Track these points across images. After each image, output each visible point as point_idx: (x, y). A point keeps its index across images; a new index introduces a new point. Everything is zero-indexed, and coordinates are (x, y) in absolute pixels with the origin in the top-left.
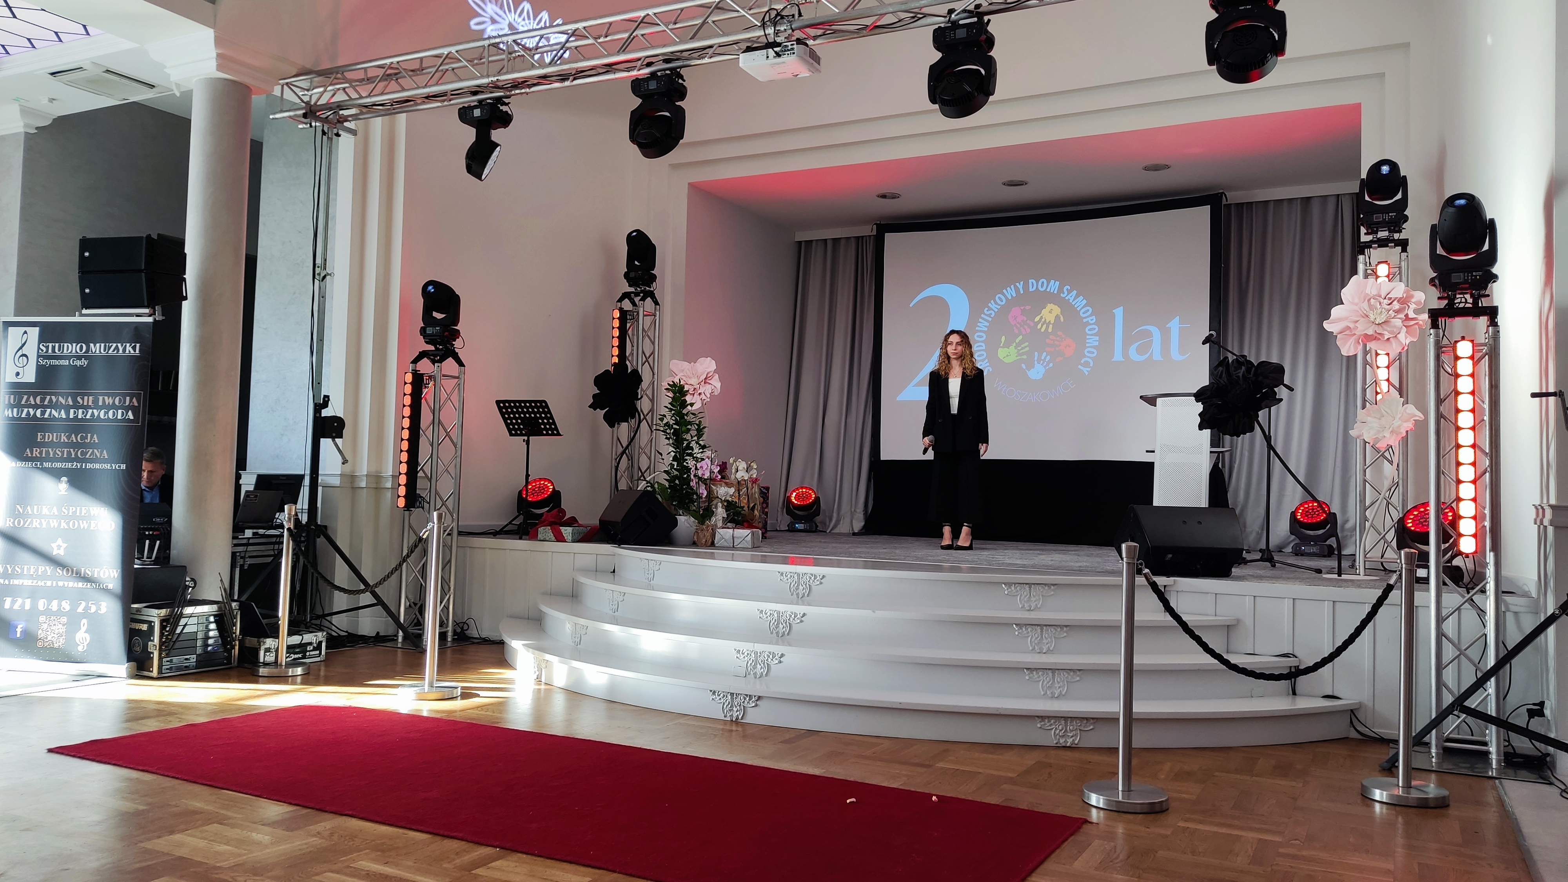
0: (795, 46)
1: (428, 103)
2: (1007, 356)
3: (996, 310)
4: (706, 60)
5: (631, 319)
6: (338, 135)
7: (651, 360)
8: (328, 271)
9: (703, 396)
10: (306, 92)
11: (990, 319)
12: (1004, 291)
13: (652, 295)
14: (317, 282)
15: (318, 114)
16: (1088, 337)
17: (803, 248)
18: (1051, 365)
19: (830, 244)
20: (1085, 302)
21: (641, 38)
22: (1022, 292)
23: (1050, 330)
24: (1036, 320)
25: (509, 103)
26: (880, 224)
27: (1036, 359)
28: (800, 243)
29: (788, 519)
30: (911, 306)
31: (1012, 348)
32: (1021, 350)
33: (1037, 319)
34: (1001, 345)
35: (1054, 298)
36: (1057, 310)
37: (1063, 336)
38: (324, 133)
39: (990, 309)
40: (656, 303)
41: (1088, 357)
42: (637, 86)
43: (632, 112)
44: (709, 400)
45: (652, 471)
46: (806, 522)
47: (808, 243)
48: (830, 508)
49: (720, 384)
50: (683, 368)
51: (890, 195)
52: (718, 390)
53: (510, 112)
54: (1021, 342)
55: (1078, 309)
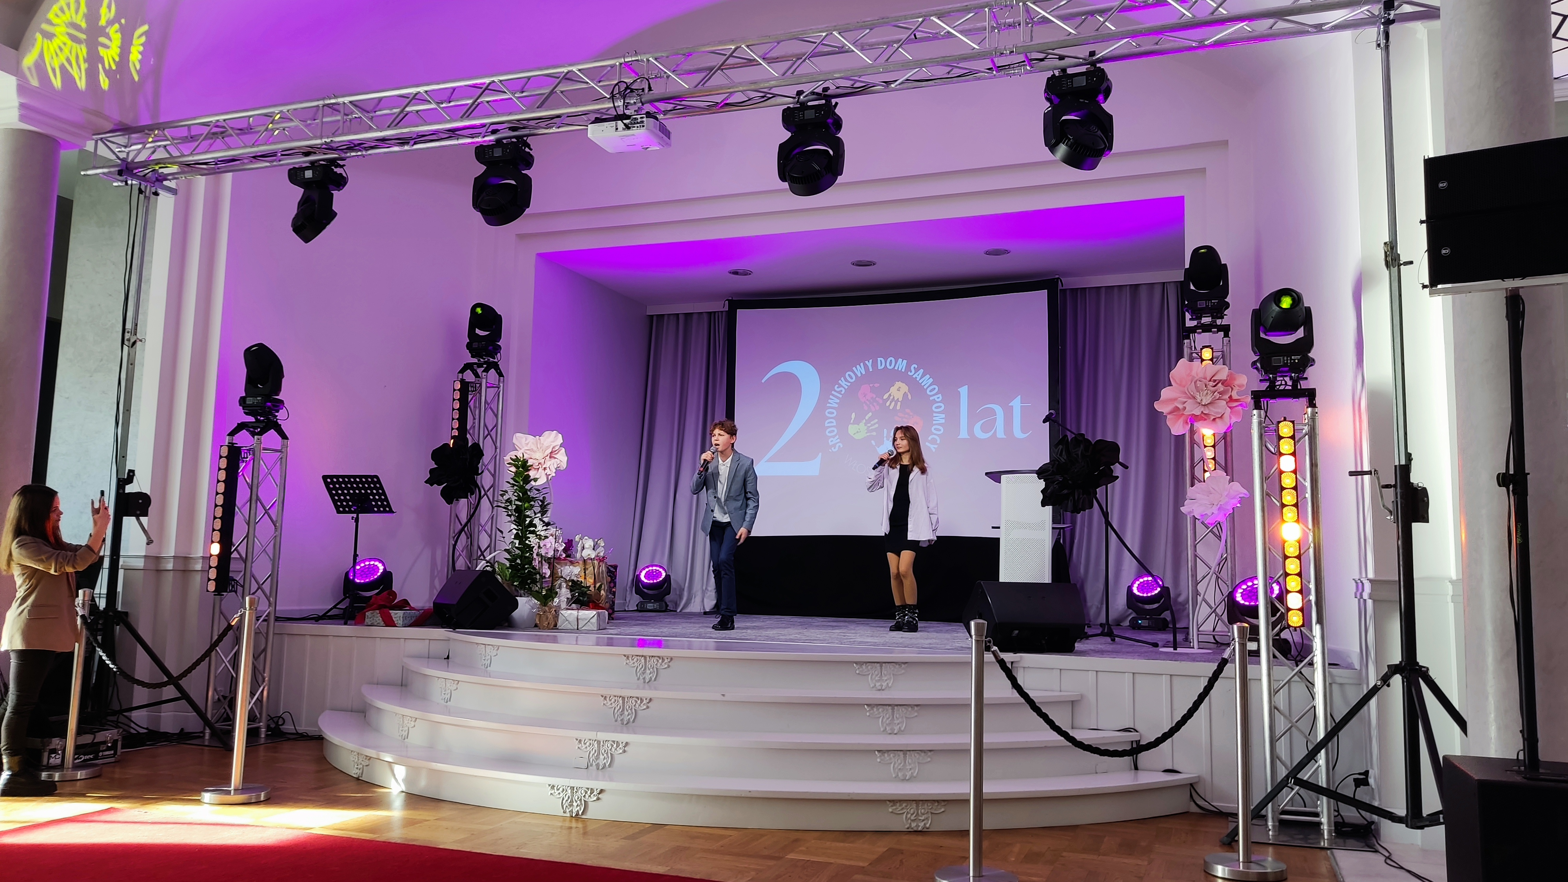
0: (645, 119)
1: (255, 163)
2: (858, 432)
3: (846, 387)
4: (554, 130)
5: (473, 391)
6: (156, 194)
7: (493, 433)
8: (139, 337)
9: (548, 471)
10: (123, 149)
11: (841, 396)
12: (854, 368)
13: (496, 366)
14: (126, 348)
15: (135, 171)
16: (935, 415)
17: (655, 323)
19: (681, 318)
20: (931, 380)
21: (486, 104)
22: (871, 370)
23: (898, 407)
24: (884, 398)
25: (344, 165)
26: (732, 300)
27: (885, 435)
28: (652, 316)
29: (636, 599)
30: (763, 381)
31: (862, 425)
32: (871, 426)
33: (886, 397)
34: (852, 422)
35: (903, 377)
36: (904, 388)
37: (911, 414)
38: (141, 191)
39: (840, 386)
40: (500, 374)
41: (935, 434)
42: (481, 152)
43: (475, 178)
44: (554, 475)
45: (493, 550)
46: (656, 601)
47: (661, 317)
48: (681, 586)
49: (566, 458)
50: (527, 442)
51: (741, 271)
52: (564, 465)
53: (344, 175)
54: (871, 419)
55: (925, 387)
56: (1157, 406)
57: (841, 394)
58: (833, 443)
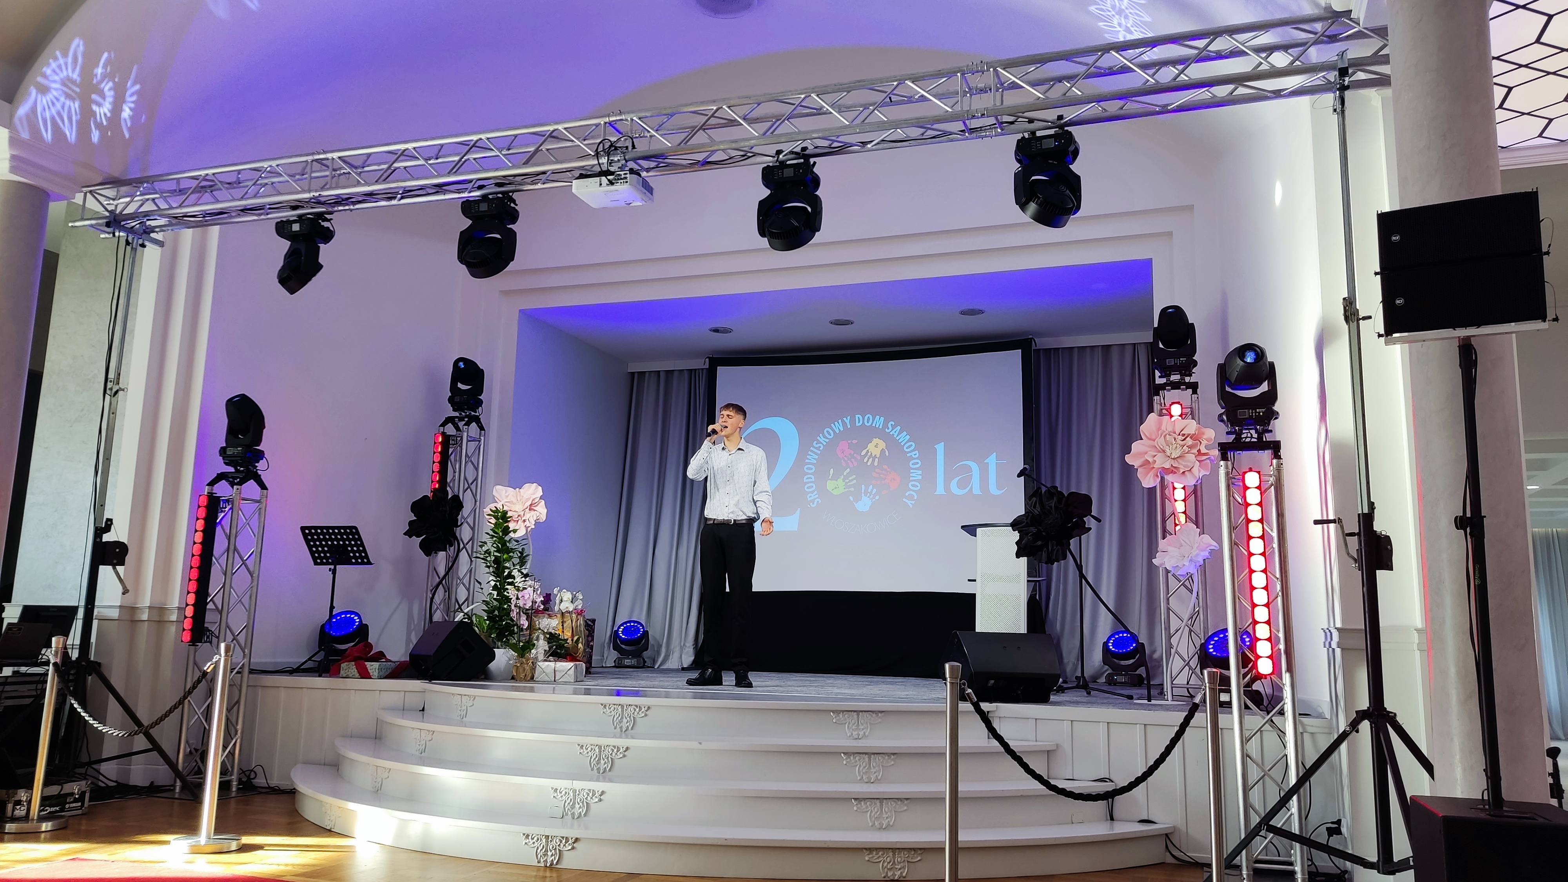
0: (628, 176)
1: (243, 216)
2: (836, 488)
3: (825, 443)
4: (539, 186)
5: (454, 444)
6: (143, 246)
7: (473, 487)
8: (121, 385)
9: (527, 523)
10: (111, 202)
11: (819, 452)
12: (832, 425)
13: (477, 420)
14: (108, 397)
15: (123, 223)
16: (912, 471)
17: (636, 379)
18: (877, 497)
19: (662, 375)
20: (908, 437)
21: (473, 161)
22: (849, 427)
23: (876, 464)
25: (331, 219)
26: (712, 357)
27: (863, 491)
28: (633, 373)
29: (613, 655)
31: (840, 480)
32: (849, 482)
33: (863, 453)
34: (830, 477)
35: (880, 433)
36: (882, 445)
37: (888, 470)
38: (128, 243)
39: (819, 442)
40: (482, 428)
41: (913, 491)
42: (467, 207)
43: (461, 232)
44: (533, 527)
45: (470, 604)
46: (633, 657)
47: (641, 374)
48: (658, 642)
49: (546, 511)
50: (507, 494)
51: (722, 329)
52: (543, 518)
53: (331, 228)
54: (849, 475)
55: (902, 444)
56: (1128, 459)
57: (820, 450)
58: (811, 499)
